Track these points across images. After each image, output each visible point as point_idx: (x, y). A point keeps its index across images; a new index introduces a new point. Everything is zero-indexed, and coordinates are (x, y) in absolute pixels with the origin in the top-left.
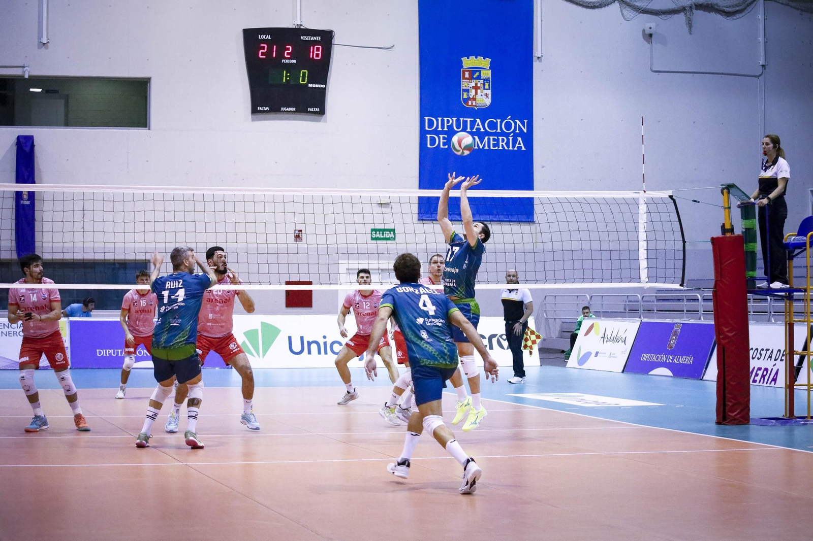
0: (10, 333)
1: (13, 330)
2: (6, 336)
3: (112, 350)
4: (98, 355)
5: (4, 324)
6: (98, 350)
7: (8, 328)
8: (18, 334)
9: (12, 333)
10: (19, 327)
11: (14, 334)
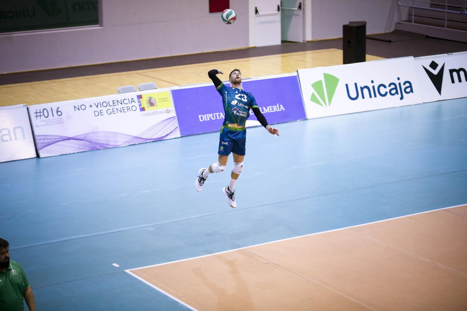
0: (124, 108)
1: (126, 106)
2: (121, 112)
3: (211, 114)
4: (201, 120)
5: (117, 101)
6: (200, 116)
7: (121, 104)
8: (131, 109)
9: (126, 108)
10: (130, 102)
11: (128, 109)
